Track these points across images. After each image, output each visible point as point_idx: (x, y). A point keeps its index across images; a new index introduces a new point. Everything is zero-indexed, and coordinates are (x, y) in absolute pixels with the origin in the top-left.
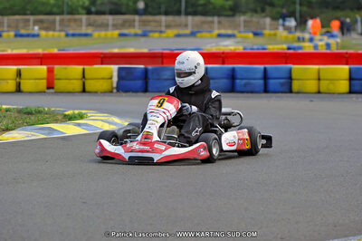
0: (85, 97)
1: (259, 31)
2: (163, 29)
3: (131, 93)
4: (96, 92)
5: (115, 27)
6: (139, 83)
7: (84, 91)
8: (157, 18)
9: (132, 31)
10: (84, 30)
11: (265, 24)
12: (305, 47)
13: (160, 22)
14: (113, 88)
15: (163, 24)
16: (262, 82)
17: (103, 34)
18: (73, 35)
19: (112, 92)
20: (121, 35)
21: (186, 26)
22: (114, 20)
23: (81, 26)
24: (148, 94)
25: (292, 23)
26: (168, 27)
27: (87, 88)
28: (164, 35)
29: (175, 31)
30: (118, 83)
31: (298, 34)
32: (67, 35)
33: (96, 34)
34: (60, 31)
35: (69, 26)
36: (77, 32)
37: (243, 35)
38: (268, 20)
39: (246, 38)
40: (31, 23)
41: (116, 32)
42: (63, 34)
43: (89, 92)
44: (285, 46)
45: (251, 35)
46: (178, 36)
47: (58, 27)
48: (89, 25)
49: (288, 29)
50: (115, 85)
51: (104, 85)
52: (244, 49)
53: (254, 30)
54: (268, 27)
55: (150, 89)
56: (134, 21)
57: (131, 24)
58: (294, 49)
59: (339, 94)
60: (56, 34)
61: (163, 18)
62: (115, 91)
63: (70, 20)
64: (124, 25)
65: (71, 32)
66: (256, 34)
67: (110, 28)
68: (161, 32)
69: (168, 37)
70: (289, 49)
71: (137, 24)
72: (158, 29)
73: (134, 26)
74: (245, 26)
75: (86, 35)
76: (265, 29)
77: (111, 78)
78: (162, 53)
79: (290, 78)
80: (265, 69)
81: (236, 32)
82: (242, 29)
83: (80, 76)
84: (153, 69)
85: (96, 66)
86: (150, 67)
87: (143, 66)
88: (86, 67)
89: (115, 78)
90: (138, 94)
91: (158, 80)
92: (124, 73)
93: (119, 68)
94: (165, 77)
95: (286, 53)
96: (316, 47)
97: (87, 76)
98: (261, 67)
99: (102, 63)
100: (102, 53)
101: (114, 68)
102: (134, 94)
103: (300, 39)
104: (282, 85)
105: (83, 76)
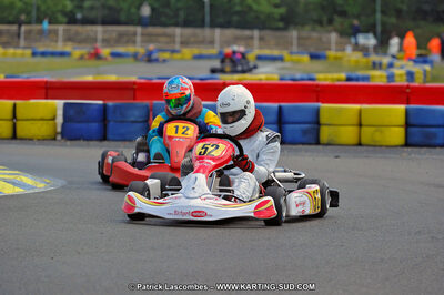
0: (14, 147)
1: (320, 53)
2: (177, 47)
3: (81, 142)
4: (31, 139)
5: (107, 42)
6: (95, 126)
7: (14, 136)
8: (169, 30)
9: (131, 49)
10: (60, 47)
11: (330, 41)
12: (374, 77)
13: (172, 36)
14: (57, 133)
15: (178, 39)
16: (275, 127)
18: (43, 54)
19: (55, 139)
20: (114, 55)
21: (212, 43)
22: (105, 32)
23: (56, 41)
24: (106, 143)
25: (369, 40)
26: (185, 43)
27: (20, 133)
28: (177, 56)
29: (196, 51)
30: (63, 126)
31: (374, 58)
32: (34, 54)
33: (76, 53)
34: (25, 48)
36: (50, 49)
37: (295, 57)
38: (334, 36)
41: (107, 51)
42: (28, 52)
43: (21, 139)
44: (343, 76)
45: (306, 58)
46: (199, 57)
48: (69, 39)
49: (364, 50)
50: (59, 129)
51: (42, 129)
52: (281, 79)
53: (312, 50)
54: (333, 46)
56: (135, 34)
57: (130, 40)
58: (357, 79)
60: (19, 51)
61: (178, 31)
62: (59, 137)
64: (120, 39)
65: (41, 49)
66: (314, 57)
68: (173, 51)
69: (182, 59)
70: (349, 79)
71: (138, 39)
72: (170, 47)
73: (134, 42)
74: (299, 45)
75: (62, 54)
76: (329, 49)
77: (54, 119)
78: (134, 83)
79: (317, 122)
80: (280, 108)
81: (285, 54)
82: (295, 49)
83: (10, 115)
84: (115, 107)
85: (32, 101)
86: (110, 103)
87: (101, 102)
88: (18, 102)
89: (60, 120)
90: (92, 143)
91: (122, 122)
92: (72, 112)
93: (66, 104)
94: (132, 119)
95: (317, 86)
96: (391, 77)
97: (18, 115)
98: (276, 105)
99: (46, 98)
100: (46, 82)
101: (59, 104)
102: (85, 142)
103: (376, 66)
104: (305, 132)
105: (14, 116)
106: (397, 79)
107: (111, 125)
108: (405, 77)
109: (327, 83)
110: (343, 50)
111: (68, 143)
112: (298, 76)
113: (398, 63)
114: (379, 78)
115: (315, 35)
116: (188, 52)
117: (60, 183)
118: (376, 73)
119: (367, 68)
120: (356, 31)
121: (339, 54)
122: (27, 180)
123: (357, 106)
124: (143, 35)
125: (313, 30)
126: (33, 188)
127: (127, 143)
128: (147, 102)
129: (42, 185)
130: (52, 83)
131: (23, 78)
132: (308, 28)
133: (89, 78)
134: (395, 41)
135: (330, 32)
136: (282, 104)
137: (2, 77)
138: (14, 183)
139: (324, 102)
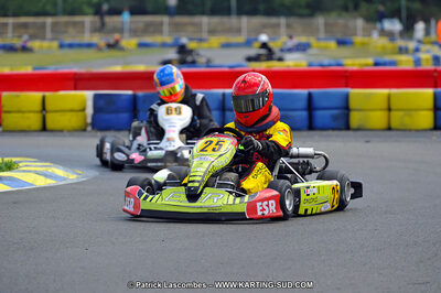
0: (44, 139)
1: (347, 38)
2: (205, 35)
4: (61, 131)
5: (134, 32)
7: (44, 128)
8: (197, 19)
9: (158, 39)
10: (87, 38)
11: (355, 28)
12: (401, 62)
13: (198, 26)
14: (86, 125)
15: (205, 28)
16: (304, 114)
18: (71, 46)
19: (85, 130)
20: (141, 45)
21: (238, 31)
23: (83, 32)
25: (394, 26)
26: (212, 32)
27: (49, 125)
28: (204, 45)
29: (223, 39)
30: (94, 116)
31: (401, 43)
32: (62, 46)
34: (51, 39)
35: (66, 32)
36: (77, 41)
37: (323, 44)
38: (360, 23)
39: (326, 48)
40: (10, 28)
41: (134, 42)
42: (55, 44)
43: (52, 131)
44: (370, 61)
45: (332, 44)
46: (226, 46)
47: (49, 34)
49: (390, 35)
50: (89, 120)
51: (72, 121)
52: (310, 65)
53: (339, 36)
54: (360, 31)
56: (161, 24)
57: (157, 29)
58: (385, 64)
59: (417, 131)
60: (46, 44)
61: (205, 20)
62: (89, 128)
63: (67, 24)
64: (147, 29)
65: (68, 41)
66: (341, 43)
68: (201, 40)
69: (210, 48)
70: (376, 64)
71: (166, 28)
72: (198, 36)
73: (161, 32)
74: (326, 32)
75: (89, 46)
76: (355, 34)
77: (84, 110)
79: (346, 108)
80: (310, 94)
81: (312, 41)
82: (322, 35)
83: (39, 107)
84: (145, 96)
85: (62, 93)
86: (140, 93)
87: (130, 92)
88: (47, 94)
89: (90, 111)
92: (102, 103)
93: (97, 98)
95: (346, 71)
96: (418, 62)
97: (48, 107)
98: (304, 92)
99: (75, 89)
100: (75, 74)
101: (89, 95)
102: (117, 133)
103: (402, 51)
104: (335, 118)
105: (44, 108)
106: (424, 63)
107: (142, 115)
108: (431, 62)
109: (355, 68)
110: (370, 35)
111: (99, 134)
112: (326, 62)
113: (424, 48)
114: (405, 63)
115: (341, 21)
116: (215, 41)
117: (92, 173)
118: (403, 58)
119: (393, 53)
120: (381, 17)
121: (366, 39)
122: (59, 171)
123: (385, 91)
124: (170, 24)
125: (340, 16)
126: (65, 179)
129: (74, 177)
130: (81, 74)
131: (50, 70)
132: (334, 14)
133: (118, 69)
135: (355, 18)
136: (312, 90)
137: (28, 70)
138: (46, 175)
139: (353, 87)
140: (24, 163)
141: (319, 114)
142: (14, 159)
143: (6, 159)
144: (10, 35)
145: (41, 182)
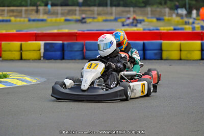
0: (21, 64)
1: (161, 17)
2: (96, 16)
3: (53, 61)
4: (29, 60)
5: (63, 14)
6: (59, 53)
7: (21, 59)
8: (92, 8)
9: (74, 17)
10: (41, 17)
11: (165, 12)
12: (186, 28)
13: (93, 11)
14: (41, 57)
15: (96, 12)
16: (141, 52)
17: (54, 19)
18: (34, 20)
19: (40, 59)
20: (66, 20)
21: (111, 14)
22: (62, 10)
24: (64, 61)
25: (183, 12)
26: (99, 14)
27: (24, 57)
28: (95, 20)
29: (104, 18)
30: (44, 53)
31: (186, 19)
32: (29, 20)
33: (49, 20)
34: (25, 18)
35: (31, 14)
36: (37, 18)
37: (150, 20)
38: (167, 10)
39: (152, 22)
40: (6, 12)
41: (63, 19)
42: (26, 20)
43: (25, 60)
44: (172, 28)
45: (155, 20)
46: (106, 21)
47: (24, 16)
48: (46, 13)
49: (181, 16)
50: (42, 55)
51: (35, 55)
52: (144, 30)
53: (157, 16)
54: (167, 14)
55: (66, 57)
56: (76, 10)
58: (178, 29)
59: (193, 60)
60: (22, 20)
61: (96, 9)
62: (42, 59)
63: (32, 10)
64: (69, 13)
65: (33, 18)
66: (158, 19)
67: (59, 15)
68: (94, 18)
69: (98, 22)
70: (175, 29)
71: (77, 12)
72: (92, 16)
73: (75, 14)
74: (152, 14)
75: (42, 20)
76: (165, 16)
77: (39, 50)
78: (76, 33)
79: (161, 50)
80: (144, 43)
81: (145, 18)
82: (150, 16)
83: (19, 49)
84: (68, 44)
85: (29, 42)
86: (66, 42)
87: (61, 42)
88: (23, 43)
89: (42, 51)
90: (57, 61)
91: (71, 51)
92: (48, 47)
93: (45, 44)
94: (76, 49)
95: (161, 33)
96: (194, 28)
97: (23, 49)
98: (141, 42)
99: (36, 40)
100: (36, 34)
101: (42, 43)
102: (55, 61)
103: (187, 23)
104: (156, 54)
105: (21, 49)
106: (197, 29)
107: (66, 53)
108: (200, 29)
109: (165, 31)
110: (172, 16)
111: (47, 61)
112: (151, 28)
113: (197, 22)
114: (188, 29)
115: (158, 9)
116: (100, 18)
117: (43, 80)
118: (187, 26)
119: (183, 24)
120: (177, 8)
121: (170, 18)
122: (28, 79)
123: (179, 42)
124: (80, 11)
125: (158, 7)
126: (31, 82)
127: (74, 61)
128: (82, 42)
129: (35, 81)
130: (38, 34)
131: (24, 31)
132: (155, 6)
133: (55, 31)
134: (194, 12)
135: (165, 8)
136: (145, 41)
137: (14, 31)
138: (22, 80)
139: (164, 40)
140: (12, 75)
141: (148, 52)
142: (7, 73)
143: (4, 73)
144: (6, 15)
145: (20, 83)
